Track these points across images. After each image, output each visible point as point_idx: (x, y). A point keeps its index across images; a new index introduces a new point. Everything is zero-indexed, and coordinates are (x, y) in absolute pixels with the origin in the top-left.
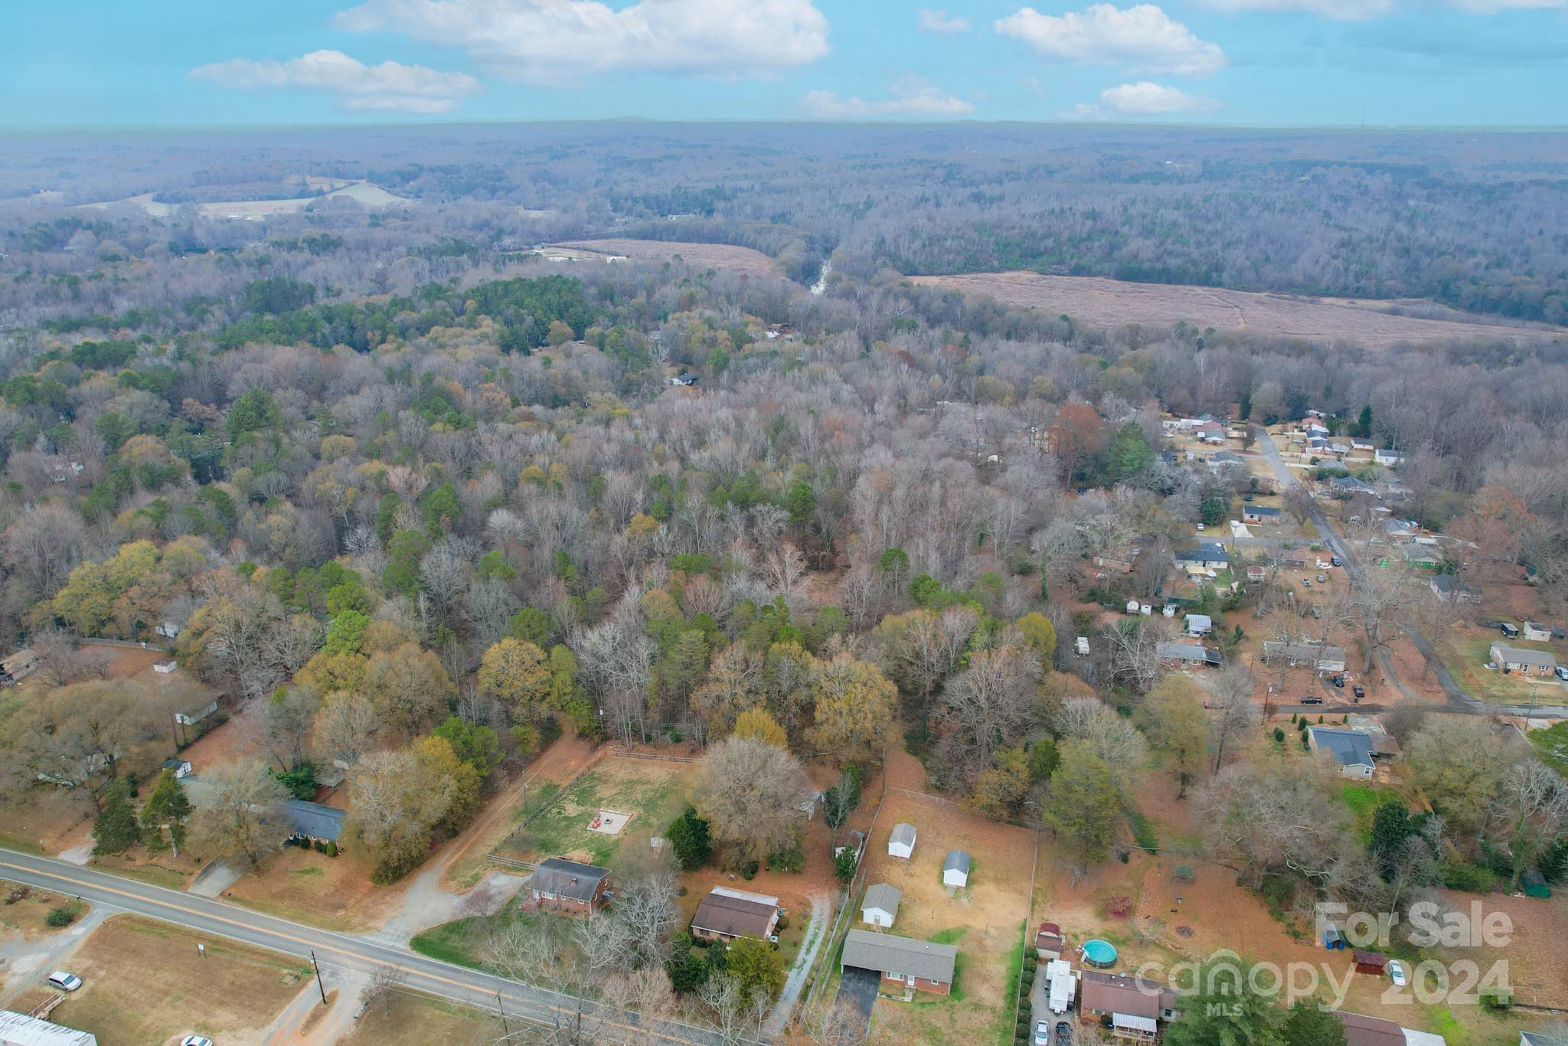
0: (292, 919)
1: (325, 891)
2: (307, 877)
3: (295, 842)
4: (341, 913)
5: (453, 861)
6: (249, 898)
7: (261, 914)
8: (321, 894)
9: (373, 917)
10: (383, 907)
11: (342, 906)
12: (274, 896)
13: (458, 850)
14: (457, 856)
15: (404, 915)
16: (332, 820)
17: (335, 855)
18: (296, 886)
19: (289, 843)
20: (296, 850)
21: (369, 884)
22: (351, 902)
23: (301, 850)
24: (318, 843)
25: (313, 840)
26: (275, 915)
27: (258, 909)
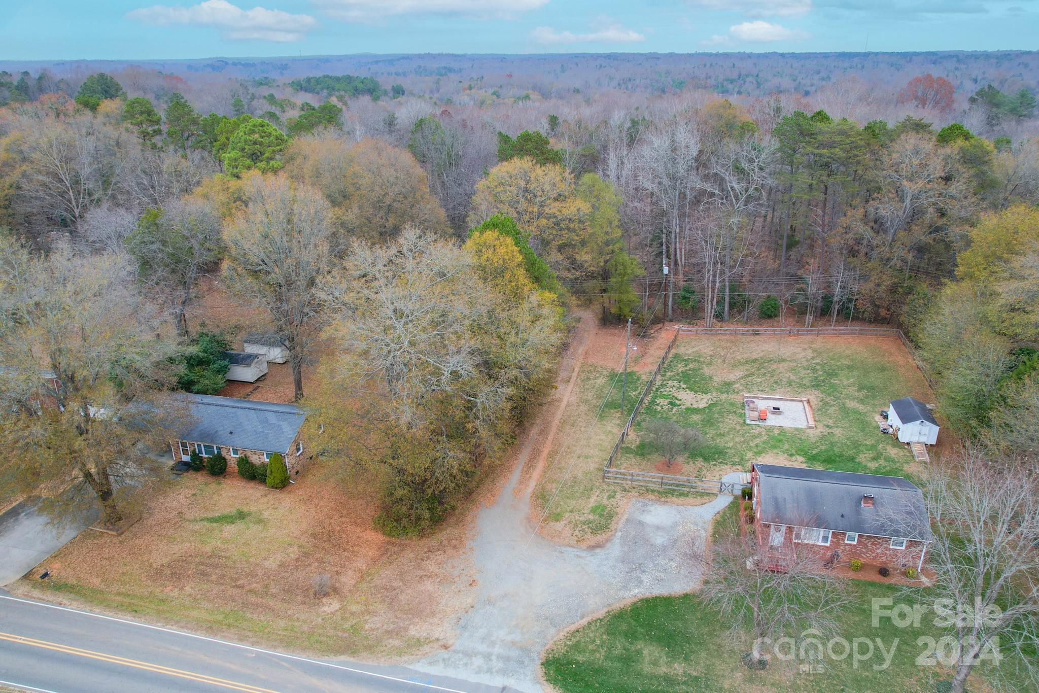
0: (211, 628)
1: (279, 557)
2: (230, 530)
3: (195, 465)
4: (331, 606)
5: (532, 484)
6: (96, 581)
7: (126, 619)
8: (272, 564)
9: (417, 612)
10: (429, 586)
11: (322, 593)
12: (157, 574)
13: (530, 466)
14: (536, 474)
15: (489, 602)
16: (272, 418)
17: (283, 484)
18: (208, 549)
19: (184, 467)
20: (196, 482)
21: (374, 537)
22: (348, 579)
23: (210, 479)
24: (244, 462)
25: (232, 458)
26: (167, 621)
27: (120, 608)
